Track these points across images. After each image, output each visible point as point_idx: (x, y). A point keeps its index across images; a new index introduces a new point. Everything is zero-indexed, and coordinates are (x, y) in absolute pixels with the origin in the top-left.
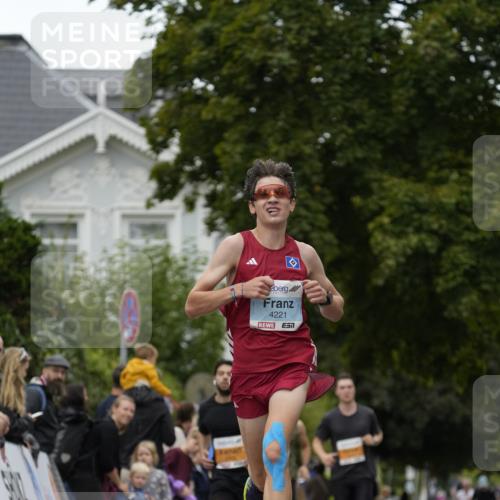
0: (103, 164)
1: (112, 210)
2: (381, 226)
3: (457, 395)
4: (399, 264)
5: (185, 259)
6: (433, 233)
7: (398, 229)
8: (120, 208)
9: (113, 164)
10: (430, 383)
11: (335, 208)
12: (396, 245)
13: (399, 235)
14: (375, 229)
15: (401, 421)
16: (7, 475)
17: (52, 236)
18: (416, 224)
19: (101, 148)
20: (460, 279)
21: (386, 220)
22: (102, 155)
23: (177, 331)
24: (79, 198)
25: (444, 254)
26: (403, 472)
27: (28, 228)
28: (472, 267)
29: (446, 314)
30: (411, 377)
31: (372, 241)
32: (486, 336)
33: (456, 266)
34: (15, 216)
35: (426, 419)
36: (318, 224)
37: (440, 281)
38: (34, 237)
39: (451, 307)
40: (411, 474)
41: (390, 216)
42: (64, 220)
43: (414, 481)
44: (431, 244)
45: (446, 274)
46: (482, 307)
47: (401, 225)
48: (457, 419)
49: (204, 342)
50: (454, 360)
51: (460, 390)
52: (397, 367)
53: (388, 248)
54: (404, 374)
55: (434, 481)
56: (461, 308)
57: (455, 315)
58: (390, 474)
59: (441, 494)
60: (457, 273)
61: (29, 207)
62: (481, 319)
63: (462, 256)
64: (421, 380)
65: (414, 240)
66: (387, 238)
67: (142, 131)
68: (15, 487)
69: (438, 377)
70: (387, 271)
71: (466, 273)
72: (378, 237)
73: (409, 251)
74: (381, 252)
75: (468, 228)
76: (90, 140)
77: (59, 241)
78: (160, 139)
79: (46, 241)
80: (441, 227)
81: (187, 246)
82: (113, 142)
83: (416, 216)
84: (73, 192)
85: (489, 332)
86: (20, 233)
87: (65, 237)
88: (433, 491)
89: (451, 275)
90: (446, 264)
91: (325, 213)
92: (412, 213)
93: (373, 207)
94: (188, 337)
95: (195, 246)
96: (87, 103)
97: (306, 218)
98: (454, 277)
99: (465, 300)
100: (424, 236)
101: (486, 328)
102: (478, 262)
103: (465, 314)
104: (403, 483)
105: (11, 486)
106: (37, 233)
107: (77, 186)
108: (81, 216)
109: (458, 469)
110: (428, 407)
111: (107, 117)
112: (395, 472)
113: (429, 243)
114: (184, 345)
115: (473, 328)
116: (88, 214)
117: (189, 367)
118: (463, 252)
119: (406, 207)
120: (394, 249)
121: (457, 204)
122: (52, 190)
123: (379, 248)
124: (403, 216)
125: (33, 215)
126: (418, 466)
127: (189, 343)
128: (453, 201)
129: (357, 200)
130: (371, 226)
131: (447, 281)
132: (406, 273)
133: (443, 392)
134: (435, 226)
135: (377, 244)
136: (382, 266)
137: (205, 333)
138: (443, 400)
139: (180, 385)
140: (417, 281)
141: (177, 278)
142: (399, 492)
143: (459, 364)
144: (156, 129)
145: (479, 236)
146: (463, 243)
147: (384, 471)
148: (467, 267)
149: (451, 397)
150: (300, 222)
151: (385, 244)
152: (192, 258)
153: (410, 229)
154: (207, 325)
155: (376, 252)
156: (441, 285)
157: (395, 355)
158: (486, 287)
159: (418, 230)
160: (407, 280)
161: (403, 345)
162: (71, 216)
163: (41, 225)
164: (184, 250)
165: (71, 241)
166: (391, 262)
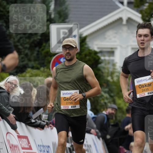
0: (125, 28)
1: (128, 46)
8: (131, 45)
9: (129, 28)
16: (86, 146)
17: (104, 56)
19: (124, 22)
22: (125, 25)
24: (115, 42)
27: (96, 53)
34: (91, 48)
38: (98, 56)
42: (109, 50)
61: (97, 45)
67: (140, 15)
68: (89, 150)
76: (121, 19)
77: (107, 58)
78: (147, 19)
79: (102, 58)
82: (129, 20)
84: (113, 39)
86: (93, 55)
87: (109, 56)
96: (120, 5)
105: (88, 150)
106: (99, 55)
107: (115, 37)
108: (116, 48)
111: (127, 10)
116: (119, 48)
122: (105, 38)
125: (98, 48)
144: (146, 15)
162: (112, 48)
163: (101, 52)
165: (112, 58)
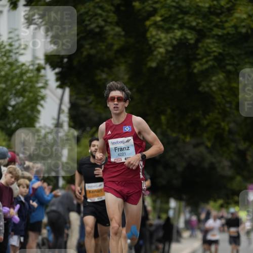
2: (155, 23)
3: (207, 147)
4: (167, 52)
5: (11, 45)
6: (192, 28)
7: (167, 26)
10: (188, 139)
11: (122, 8)
12: (166, 38)
13: (168, 31)
14: (150, 26)
15: (167, 166)
18: (180, 22)
20: (211, 63)
21: (158, 19)
23: (5, 98)
25: (200, 45)
26: (168, 202)
28: (220, 54)
29: (200, 89)
30: (174, 135)
31: (148, 35)
32: (228, 105)
33: (208, 53)
35: (184, 164)
36: (109, 20)
37: (197, 64)
39: (204, 84)
40: (173, 203)
41: (161, 16)
43: (174, 209)
44: (191, 37)
45: (201, 59)
46: (226, 84)
47: (169, 23)
48: (206, 165)
49: (24, 107)
50: (205, 122)
51: (209, 144)
52: (164, 127)
53: (160, 40)
54: (169, 132)
55: (188, 209)
56: (212, 84)
57: (207, 89)
58: (158, 204)
59: (194, 218)
60: (209, 58)
62: (224, 93)
63: (213, 46)
64: (182, 137)
65: (178, 34)
66: (159, 32)
69: (193, 134)
70: (159, 57)
71: (216, 59)
72: (153, 31)
73: (175, 42)
74: (155, 43)
75: (217, 26)
80: (198, 24)
81: (12, 35)
83: (180, 16)
85: (230, 102)
88: (188, 215)
89: (205, 60)
90: (201, 52)
91: (114, 12)
92: (177, 14)
93: (149, 9)
94: (13, 103)
95: (18, 35)
97: (101, 15)
98: (207, 62)
99: (214, 78)
100: (185, 31)
101: (228, 99)
102: (224, 50)
103: (214, 89)
104: (166, 211)
109: (206, 201)
110: (186, 156)
112: (161, 202)
113: (189, 37)
114: (10, 109)
115: (219, 99)
117: (14, 125)
118: (214, 43)
119: (173, 10)
120: (164, 41)
121: (210, 8)
123: (154, 40)
124: (170, 16)
126: (178, 198)
127: (13, 107)
128: (207, 5)
129: (137, 4)
130: (148, 23)
131: (201, 65)
132: (172, 59)
133: (196, 146)
134: (194, 24)
135: (152, 36)
136: (155, 53)
137: (25, 100)
138: (197, 150)
139: (7, 137)
140: (180, 64)
141: (5, 59)
142: (164, 216)
143: (208, 125)
145: (225, 32)
146: (213, 37)
147: (154, 201)
148: (216, 54)
149: (202, 149)
150: (97, 19)
151: (158, 37)
152: (16, 44)
153: (176, 26)
154: (27, 94)
155: (151, 43)
156: (197, 67)
157: (163, 118)
158: (229, 68)
159: (182, 27)
160: (172, 63)
161: (169, 111)
164: (10, 38)
166: (162, 50)
